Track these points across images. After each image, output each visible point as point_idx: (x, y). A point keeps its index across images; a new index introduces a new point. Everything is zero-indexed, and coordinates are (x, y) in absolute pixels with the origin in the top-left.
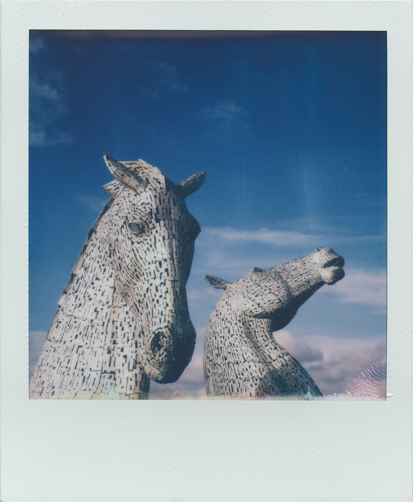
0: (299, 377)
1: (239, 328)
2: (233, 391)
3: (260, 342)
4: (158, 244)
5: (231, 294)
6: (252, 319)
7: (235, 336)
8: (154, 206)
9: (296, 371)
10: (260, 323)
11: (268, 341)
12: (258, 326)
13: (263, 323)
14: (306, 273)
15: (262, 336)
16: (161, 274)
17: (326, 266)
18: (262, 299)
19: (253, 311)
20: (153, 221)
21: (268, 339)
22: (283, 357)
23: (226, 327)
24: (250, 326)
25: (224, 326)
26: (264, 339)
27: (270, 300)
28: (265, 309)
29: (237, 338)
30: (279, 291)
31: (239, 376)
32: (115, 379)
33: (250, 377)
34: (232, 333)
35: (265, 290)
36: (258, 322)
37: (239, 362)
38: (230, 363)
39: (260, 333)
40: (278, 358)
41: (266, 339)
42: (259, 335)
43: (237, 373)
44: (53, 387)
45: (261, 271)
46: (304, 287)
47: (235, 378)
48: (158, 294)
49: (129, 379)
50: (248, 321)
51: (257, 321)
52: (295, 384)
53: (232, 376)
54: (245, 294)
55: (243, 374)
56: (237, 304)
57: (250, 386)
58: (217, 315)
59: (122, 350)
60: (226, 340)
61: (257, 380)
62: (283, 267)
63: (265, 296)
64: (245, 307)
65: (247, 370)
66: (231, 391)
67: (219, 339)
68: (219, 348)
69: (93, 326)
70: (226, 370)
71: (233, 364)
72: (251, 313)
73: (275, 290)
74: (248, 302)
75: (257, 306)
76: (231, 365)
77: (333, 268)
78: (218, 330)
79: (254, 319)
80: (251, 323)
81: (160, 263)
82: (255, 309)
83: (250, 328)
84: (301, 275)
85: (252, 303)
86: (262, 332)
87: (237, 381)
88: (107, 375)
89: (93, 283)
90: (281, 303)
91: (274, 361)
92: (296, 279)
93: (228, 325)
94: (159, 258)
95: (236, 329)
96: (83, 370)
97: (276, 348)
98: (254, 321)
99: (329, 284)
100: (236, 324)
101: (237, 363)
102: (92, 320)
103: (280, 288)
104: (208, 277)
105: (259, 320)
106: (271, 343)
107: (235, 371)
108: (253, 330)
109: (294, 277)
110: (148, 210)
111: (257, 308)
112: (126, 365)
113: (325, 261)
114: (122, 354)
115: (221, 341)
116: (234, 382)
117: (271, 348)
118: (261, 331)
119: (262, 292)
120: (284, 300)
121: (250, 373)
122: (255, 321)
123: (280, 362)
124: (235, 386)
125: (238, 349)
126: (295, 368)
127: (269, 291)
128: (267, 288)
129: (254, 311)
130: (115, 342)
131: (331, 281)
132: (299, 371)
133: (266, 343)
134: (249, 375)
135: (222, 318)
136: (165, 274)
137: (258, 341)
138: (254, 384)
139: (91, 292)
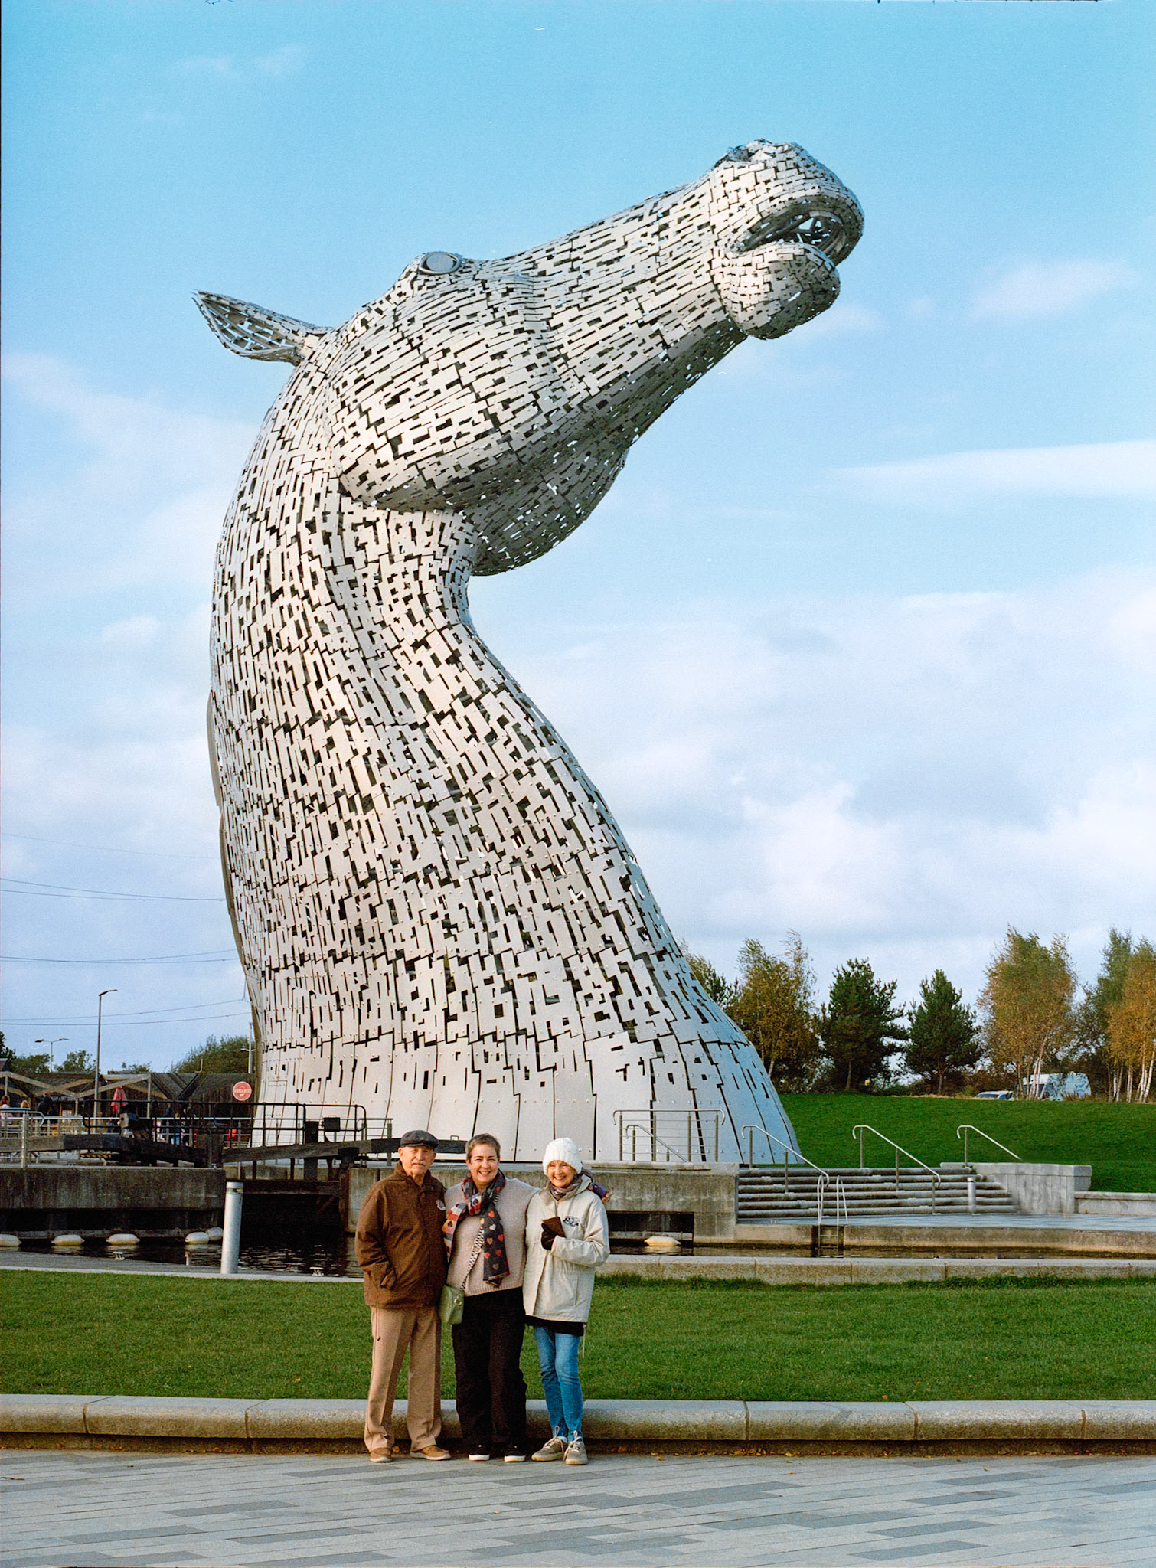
0: (536, 800)
1: (305, 557)
2: (275, 858)
3: (395, 626)
6: (372, 514)
7: (286, 598)
9: (524, 770)
10: (406, 531)
11: (426, 621)
12: (395, 551)
13: (421, 536)
14: (653, 280)
15: (407, 599)
17: (757, 238)
18: (415, 417)
19: (370, 478)
21: (428, 612)
22: (478, 703)
23: (261, 553)
24: (360, 546)
25: (254, 550)
26: (410, 615)
27: (449, 423)
28: (420, 466)
29: (294, 609)
30: (497, 376)
31: (291, 787)
33: (330, 791)
34: (276, 584)
35: (435, 372)
36: (398, 527)
37: (293, 723)
38: (263, 725)
39: (398, 584)
40: (458, 705)
41: (419, 614)
42: (393, 592)
43: (287, 775)
45: (462, 267)
46: (634, 354)
47: (280, 795)
50: (354, 527)
51: (392, 526)
52: (516, 829)
53: (271, 786)
54: (349, 392)
55: (304, 780)
56: (315, 442)
57: (326, 833)
60: (254, 619)
61: (352, 806)
62: (568, 246)
63: (429, 403)
64: (342, 458)
65: (318, 759)
66: (271, 856)
67: (236, 612)
68: (235, 652)
70: (254, 754)
71: (274, 731)
72: (365, 485)
73: (480, 372)
74: (354, 430)
75: (386, 453)
76: (267, 732)
77: (775, 252)
79: (381, 514)
80: (366, 534)
82: (379, 465)
83: (359, 558)
84: (631, 289)
85: (369, 437)
86: (410, 578)
87: (285, 809)
90: (498, 436)
91: (440, 717)
92: (598, 311)
93: (268, 541)
95: (292, 565)
97: (454, 659)
98: (381, 525)
101: (288, 729)
103: (504, 362)
104: (211, 301)
105: (408, 517)
106: (440, 631)
107: (280, 763)
108: (372, 569)
109: (596, 296)
111: (387, 463)
115: (241, 622)
116: (277, 815)
117: (434, 657)
118: (405, 573)
119: (419, 379)
120: (515, 422)
121: (328, 771)
122: (387, 521)
123: (464, 724)
124: (283, 831)
125: (294, 660)
126: (526, 755)
127: (451, 375)
128: (450, 358)
129: (375, 475)
131: (762, 320)
132: (538, 767)
133: (419, 633)
134: (326, 780)
135: (252, 511)
137: (383, 624)
138: (341, 827)
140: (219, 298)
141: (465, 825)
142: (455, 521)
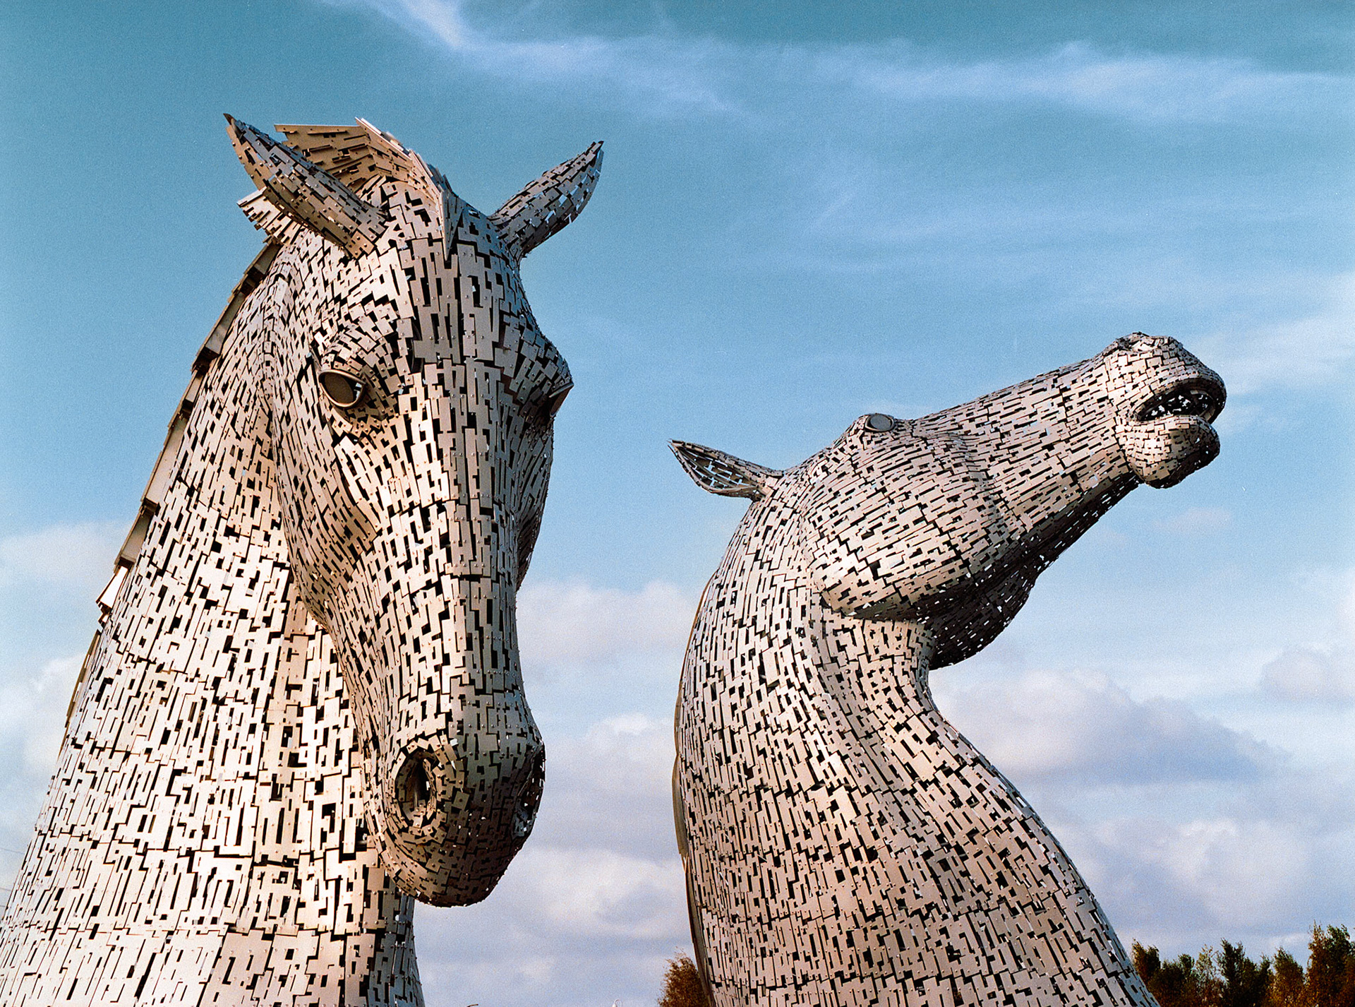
0: (1015, 850)
1: (798, 657)
2: (773, 896)
3: (878, 712)
4: (419, 449)
5: (773, 520)
6: (849, 622)
7: (782, 690)
8: (406, 311)
9: (1004, 827)
10: (879, 638)
11: (905, 708)
12: (871, 652)
13: (892, 640)
14: (1067, 441)
15: (886, 690)
16: (428, 551)
18: (890, 546)
19: (852, 594)
20: (402, 365)
21: (906, 701)
22: (958, 773)
23: (752, 652)
24: (841, 648)
25: (744, 649)
26: (890, 701)
27: (919, 552)
28: (897, 585)
29: (792, 699)
30: (955, 514)
31: (793, 841)
32: (298, 884)
33: (835, 845)
34: (771, 676)
35: (901, 511)
36: (872, 633)
37: (795, 789)
38: (762, 791)
39: (877, 678)
40: (940, 775)
41: (898, 702)
42: (874, 685)
43: (789, 830)
44: (95, 911)
45: (896, 426)
46: (1059, 498)
47: (781, 846)
48: (419, 621)
49: (343, 885)
50: (835, 632)
51: (867, 632)
52: (1000, 874)
53: (770, 840)
54: (828, 525)
55: (807, 835)
56: (796, 564)
57: (832, 878)
58: (721, 604)
59: (319, 788)
60: (749, 705)
61: (857, 856)
62: (985, 411)
63: (901, 536)
64: (825, 578)
65: (822, 817)
66: (768, 895)
67: (727, 700)
68: (727, 733)
69: (219, 702)
70: (749, 814)
71: (775, 796)
72: (847, 600)
73: (940, 511)
74: (836, 555)
75: (867, 575)
76: (767, 796)
77: (1170, 422)
78: (723, 663)
79: (858, 623)
80: (845, 639)
81: (425, 513)
82: (860, 584)
83: (841, 657)
84: (1050, 447)
85: (850, 561)
86: (886, 673)
87: (787, 858)
88: (273, 871)
89: (216, 547)
90: (960, 562)
91: (924, 785)
92: (1027, 464)
93: (759, 644)
94: (423, 495)
95: (787, 662)
96: (190, 853)
97: (933, 738)
98: (857, 632)
99: (1156, 484)
100: (787, 641)
101: (789, 793)
102: (217, 682)
103: (959, 503)
104: (684, 450)
105: (879, 625)
106: (918, 716)
107: (780, 821)
108: (853, 667)
109: (1022, 454)
110: (386, 329)
111: (867, 583)
112: (333, 840)
113: (1144, 393)
114: (320, 802)
115: (734, 707)
116: (777, 862)
117: (916, 737)
118: (882, 670)
119: (888, 517)
120: (972, 551)
121: (833, 828)
122: (862, 628)
123: (948, 791)
124: (782, 876)
125: (795, 738)
126: (1004, 815)
127: (916, 513)
128: (912, 501)
129: (856, 592)
130: (294, 761)
131: (1163, 474)
132: (1015, 825)
133: (900, 718)
134: (832, 835)
135: (738, 617)
136: (439, 554)
137: (867, 710)
138: (847, 872)
139: (211, 576)
140: (693, 446)
141: (956, 870)
142: (918, 629)
